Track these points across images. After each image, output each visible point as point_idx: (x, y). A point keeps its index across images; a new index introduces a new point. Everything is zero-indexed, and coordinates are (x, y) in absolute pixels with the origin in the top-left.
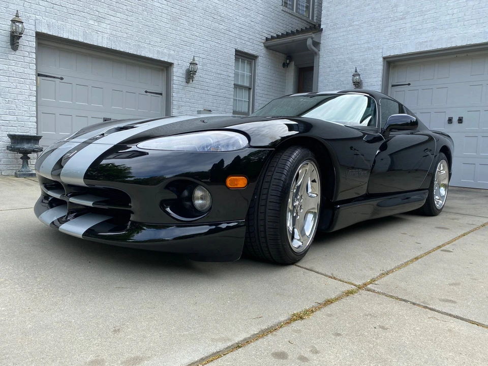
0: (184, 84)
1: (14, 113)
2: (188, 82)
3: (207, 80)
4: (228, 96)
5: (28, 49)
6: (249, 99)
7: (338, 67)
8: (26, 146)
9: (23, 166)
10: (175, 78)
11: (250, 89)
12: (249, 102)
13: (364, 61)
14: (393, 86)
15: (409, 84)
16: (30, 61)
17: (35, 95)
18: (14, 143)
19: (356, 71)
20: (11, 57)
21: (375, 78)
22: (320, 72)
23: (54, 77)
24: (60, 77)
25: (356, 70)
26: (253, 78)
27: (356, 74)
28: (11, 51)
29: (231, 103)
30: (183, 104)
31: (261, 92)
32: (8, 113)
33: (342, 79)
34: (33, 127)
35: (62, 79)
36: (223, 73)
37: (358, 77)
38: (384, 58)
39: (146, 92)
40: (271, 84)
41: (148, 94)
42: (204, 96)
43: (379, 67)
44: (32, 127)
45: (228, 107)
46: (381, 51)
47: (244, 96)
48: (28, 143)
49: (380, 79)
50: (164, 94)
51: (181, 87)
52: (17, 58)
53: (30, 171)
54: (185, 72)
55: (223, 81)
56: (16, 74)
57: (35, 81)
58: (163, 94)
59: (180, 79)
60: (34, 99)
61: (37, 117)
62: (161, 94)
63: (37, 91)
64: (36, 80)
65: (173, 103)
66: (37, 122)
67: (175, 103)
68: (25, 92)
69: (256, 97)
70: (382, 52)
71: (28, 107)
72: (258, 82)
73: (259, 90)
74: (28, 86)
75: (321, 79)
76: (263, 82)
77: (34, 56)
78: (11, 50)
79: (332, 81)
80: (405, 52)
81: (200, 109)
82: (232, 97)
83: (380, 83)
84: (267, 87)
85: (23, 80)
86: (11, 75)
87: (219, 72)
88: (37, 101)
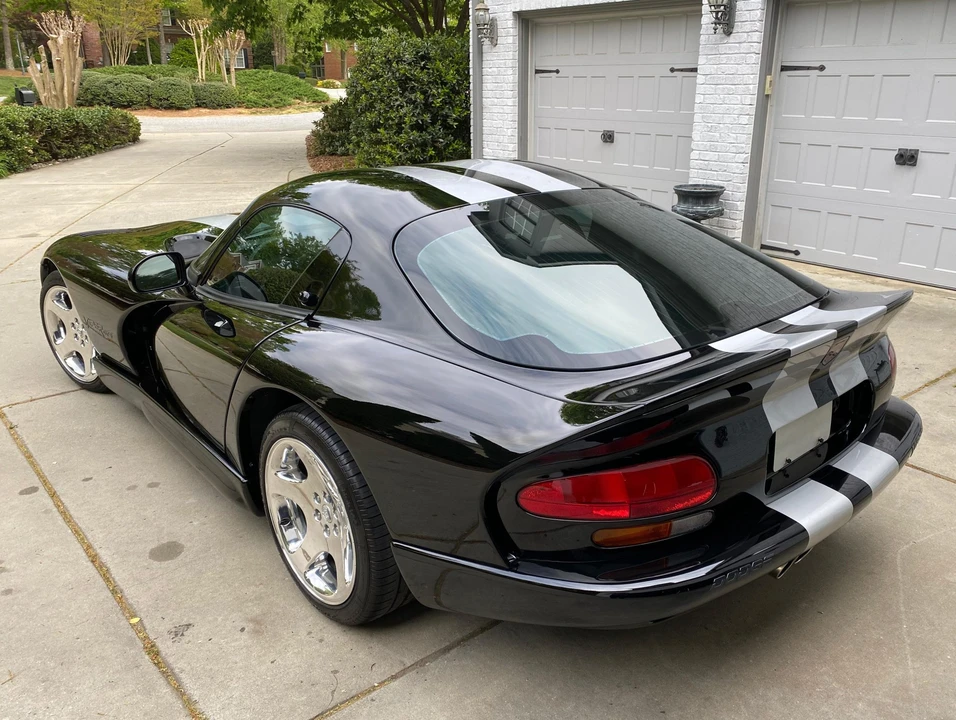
1: (716, 148)
5: (748, 27)
16: (749, 49)
17: (755, 112)
20: (722, 48)
23: (808, 68)
24: (817, 65)
28: (722, 39)
32: (708, 148)
35: (822, 68)
44: (737, 171)
52: (730, 48)
57: (756, 86)
60: (751, 120)
64: (761, 83)
74: (739, 97)
77: (758, 37)
78: (724, 35)
85: (733, 87)
86: (719, 82)
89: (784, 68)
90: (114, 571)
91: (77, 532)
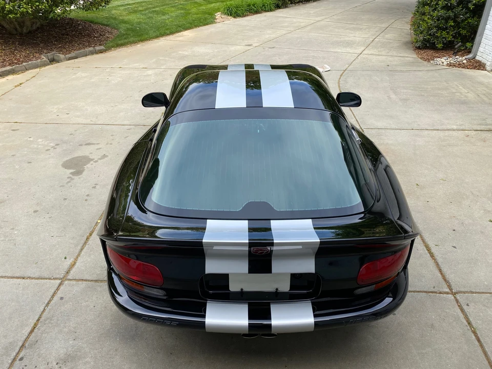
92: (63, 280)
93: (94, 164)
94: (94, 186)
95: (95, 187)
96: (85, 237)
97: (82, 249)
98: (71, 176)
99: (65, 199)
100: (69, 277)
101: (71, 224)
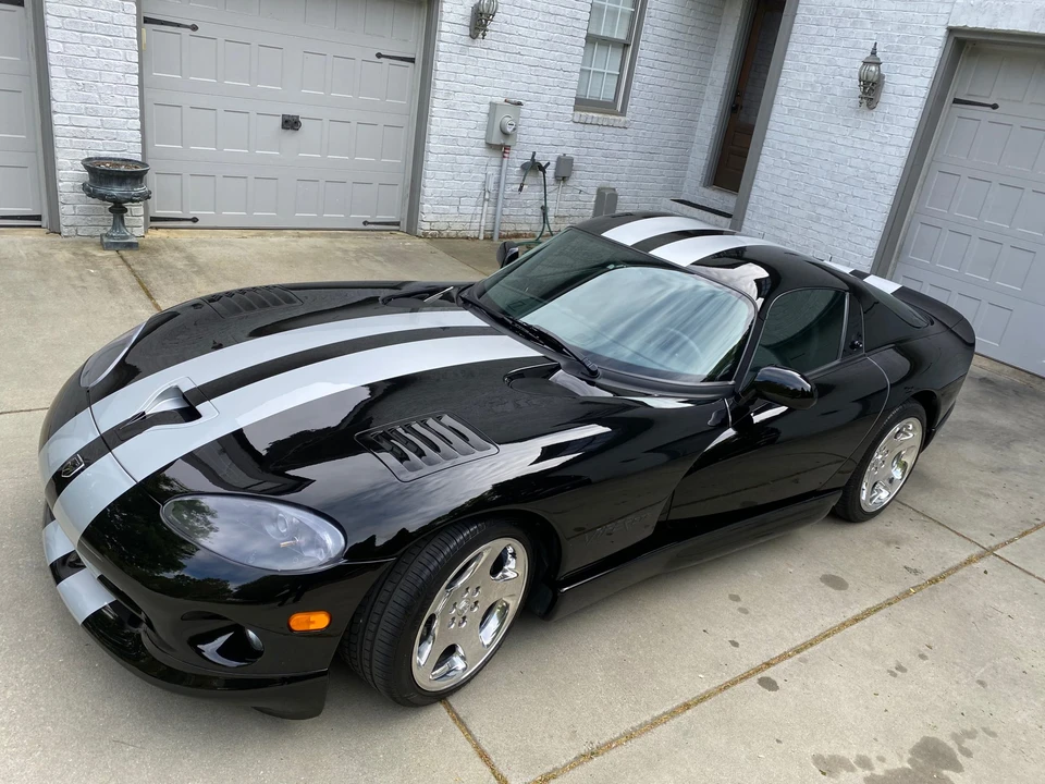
0: (466, 40)
1: (97, 111)
2: (473, 36)
3: (522, 31)
4: (566, 66)
6: (621, 70)
7: (836, 27)
8: (116, 191)
9: (114, 227)
10: (444, 27)
11: (626, 46)
12: (620, 77)
13: (903, 26)
14: (956, 101)
15: (995, 107)
17: (137, 71)
18: (95, 182)
19: (874, 53)
21: (917, 77)
22: (794, 30)
23: (178, 25)
24: (190, 23)
25: (875, 49)
26: (636, 20)
27: (873, 60)
29: (574, 84)
30: (458, 87)
31: (652, 55)
32: (83, 111)
33: (840, 61)
34: (133, 139)
35: (194, 28)
36: (562, 11)
37: (873, 68)
38: (951, 30)
39: (379, 56)
40: (680, 36)
41: (382, 59)
42: (510, 67)
43: (932, 52)
45: (566, 92)
46: (947, 8)
47: (610, 62)
48: (120, 185)
49: (927, 82)
50: (419, 61)
51: (456, 48)
53: (127, 237)
54: (469, 12)
55: (560, 31)
56: (96, 26)
57: (136, 41)
58: (416, 61)
59: (457, 29)
60: (135, 80)
61: (142, 119)
62: (412, 60)
63: (140, 63)
64: (139, 38)
65: (435, 84)
66: (142, 130)
67: (439, 84)
68: (116, 66)
69: (638, 68)
70: (950, 14)
71: (123, 98)
72: (648, 32)
73: (646, 51)
74: (120, 52)
75: (792, 48)
76: (658, 30)
79: (817, 60)
80: (1003, 25)
81: (495, 100)
82: (577, 68)
83: (924, 92)
84: (669, 42)
85: (110, 38)
86: (87, 30)
87: (552, 9)
88: (141, 85)
89: (147, 20)
90: (870, 605)
91: (826, 636)
92: (990, 551)
93: (873, 757)
94: (899, 673)
95: (900, 668)
96: (947, 581)
97: (956, 569)
98: (961, 758)
99: (982, 683)
100: (978, 550)
101: (972, 619)
